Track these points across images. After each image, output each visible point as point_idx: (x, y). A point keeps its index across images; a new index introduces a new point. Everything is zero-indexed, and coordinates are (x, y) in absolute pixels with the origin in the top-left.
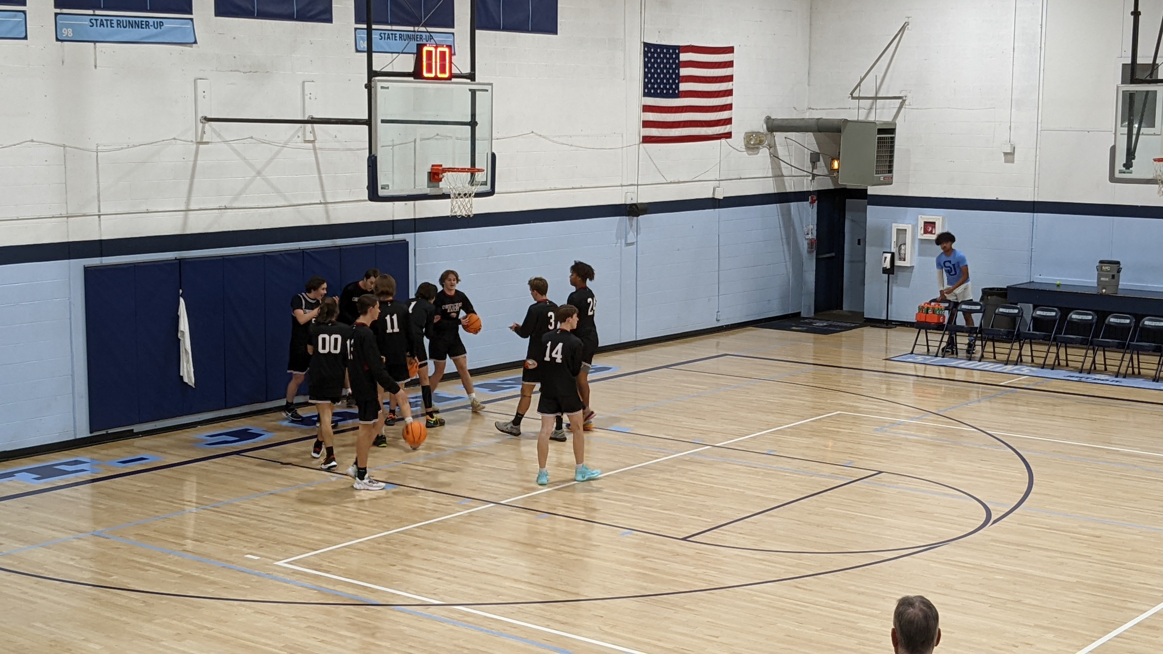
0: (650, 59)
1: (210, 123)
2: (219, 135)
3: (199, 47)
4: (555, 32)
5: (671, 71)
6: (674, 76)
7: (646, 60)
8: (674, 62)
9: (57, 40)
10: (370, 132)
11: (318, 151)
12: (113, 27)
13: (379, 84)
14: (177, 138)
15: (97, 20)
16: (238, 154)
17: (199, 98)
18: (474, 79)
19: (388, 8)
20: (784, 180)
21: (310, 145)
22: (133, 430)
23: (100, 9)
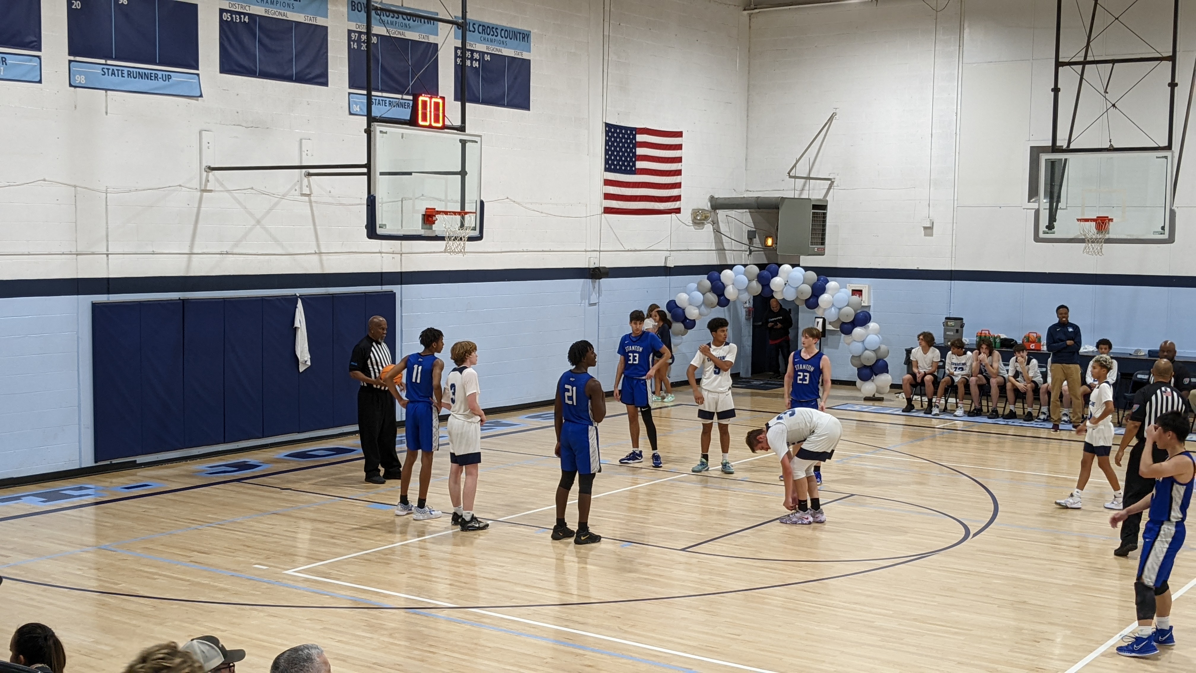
0: (610, 137)
1: (214, 171)
2: (222, 185)
3: (204, 101)
4: (527, 107)
5: (628, 150)
6: (631, 155)
7: (607, 138)
8: (631, 142)
9: (71, 85)
10: (369, 174)
11: (314, 204)
12: (124, 77)
13: (378, 128)
14: (182, 185)
15: (108, 69)
16: (239, 203)
17: (204, 147)
18: (464, 131)
19: (378, 76)
20: (725, 253)
21: (307, 198)
22: (136, 461)
23: (111, 58)
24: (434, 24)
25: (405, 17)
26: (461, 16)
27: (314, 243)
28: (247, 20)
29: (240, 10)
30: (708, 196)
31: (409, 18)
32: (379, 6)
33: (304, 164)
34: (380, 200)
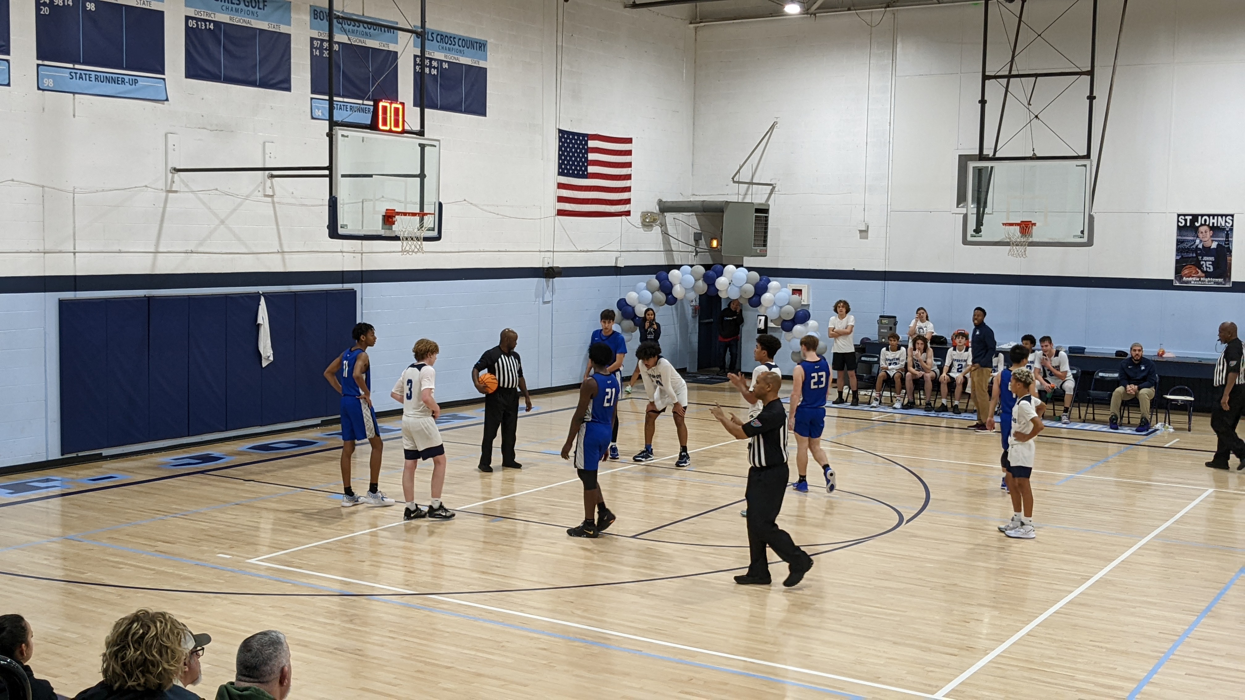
0: (563, 143)
1: (179, 173)
2: (187, 186)
3: (170, 105)
4: (483, 113)
5: (581, 155)
6: (583, 160)
7: (560, 144)
8: (583, 148)
9: (39, 89)
10: (330, 176)
11: (276, 205)
12: (91, 81)
13: (339, 132)
14: (148, 186)
15: (76, 73)
16: (204, 203)
17: (170, 151)
18: (423, 135)
19: (340, 82)
20: (672, 254)
21: (269, 199)
22: (101, 454)
23: (79, 63)
24: (393, 33)
25: (365, 25)
26: (420, 25)
27: (276, 243)
28: (212, 27)
29: (205, 18)
30: (656, 200)
31: (369, 26)
32: (341, 15)
33: (267, 166)
34: (342, 202)
